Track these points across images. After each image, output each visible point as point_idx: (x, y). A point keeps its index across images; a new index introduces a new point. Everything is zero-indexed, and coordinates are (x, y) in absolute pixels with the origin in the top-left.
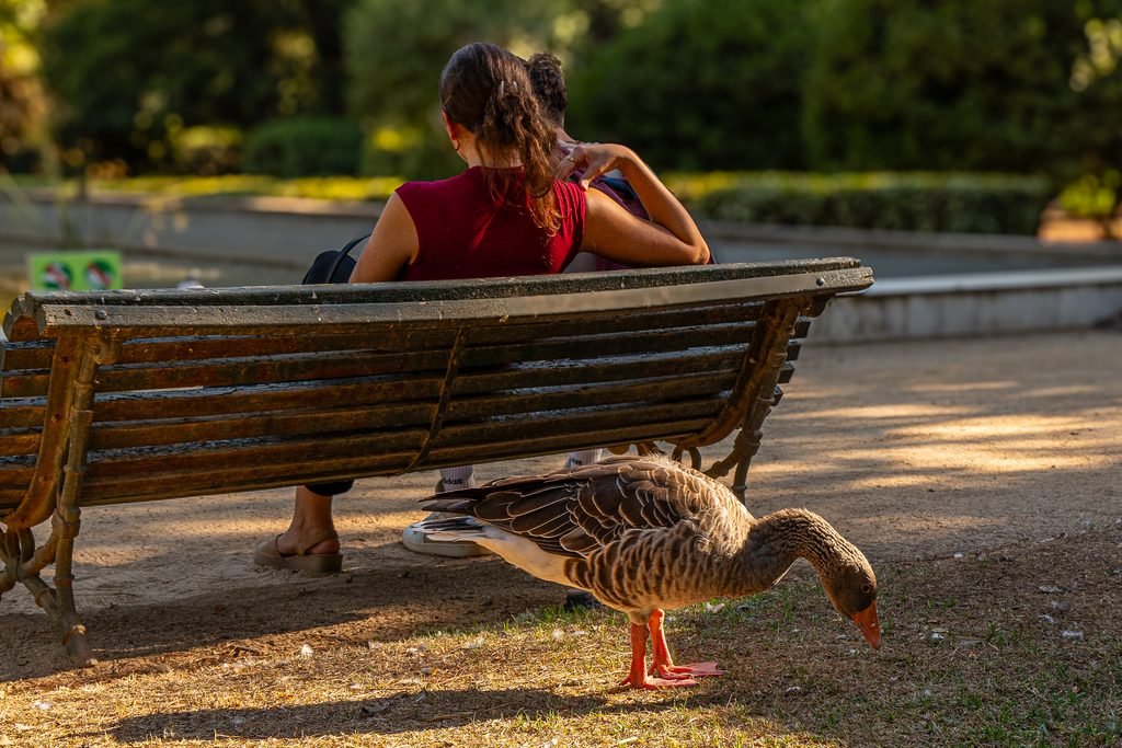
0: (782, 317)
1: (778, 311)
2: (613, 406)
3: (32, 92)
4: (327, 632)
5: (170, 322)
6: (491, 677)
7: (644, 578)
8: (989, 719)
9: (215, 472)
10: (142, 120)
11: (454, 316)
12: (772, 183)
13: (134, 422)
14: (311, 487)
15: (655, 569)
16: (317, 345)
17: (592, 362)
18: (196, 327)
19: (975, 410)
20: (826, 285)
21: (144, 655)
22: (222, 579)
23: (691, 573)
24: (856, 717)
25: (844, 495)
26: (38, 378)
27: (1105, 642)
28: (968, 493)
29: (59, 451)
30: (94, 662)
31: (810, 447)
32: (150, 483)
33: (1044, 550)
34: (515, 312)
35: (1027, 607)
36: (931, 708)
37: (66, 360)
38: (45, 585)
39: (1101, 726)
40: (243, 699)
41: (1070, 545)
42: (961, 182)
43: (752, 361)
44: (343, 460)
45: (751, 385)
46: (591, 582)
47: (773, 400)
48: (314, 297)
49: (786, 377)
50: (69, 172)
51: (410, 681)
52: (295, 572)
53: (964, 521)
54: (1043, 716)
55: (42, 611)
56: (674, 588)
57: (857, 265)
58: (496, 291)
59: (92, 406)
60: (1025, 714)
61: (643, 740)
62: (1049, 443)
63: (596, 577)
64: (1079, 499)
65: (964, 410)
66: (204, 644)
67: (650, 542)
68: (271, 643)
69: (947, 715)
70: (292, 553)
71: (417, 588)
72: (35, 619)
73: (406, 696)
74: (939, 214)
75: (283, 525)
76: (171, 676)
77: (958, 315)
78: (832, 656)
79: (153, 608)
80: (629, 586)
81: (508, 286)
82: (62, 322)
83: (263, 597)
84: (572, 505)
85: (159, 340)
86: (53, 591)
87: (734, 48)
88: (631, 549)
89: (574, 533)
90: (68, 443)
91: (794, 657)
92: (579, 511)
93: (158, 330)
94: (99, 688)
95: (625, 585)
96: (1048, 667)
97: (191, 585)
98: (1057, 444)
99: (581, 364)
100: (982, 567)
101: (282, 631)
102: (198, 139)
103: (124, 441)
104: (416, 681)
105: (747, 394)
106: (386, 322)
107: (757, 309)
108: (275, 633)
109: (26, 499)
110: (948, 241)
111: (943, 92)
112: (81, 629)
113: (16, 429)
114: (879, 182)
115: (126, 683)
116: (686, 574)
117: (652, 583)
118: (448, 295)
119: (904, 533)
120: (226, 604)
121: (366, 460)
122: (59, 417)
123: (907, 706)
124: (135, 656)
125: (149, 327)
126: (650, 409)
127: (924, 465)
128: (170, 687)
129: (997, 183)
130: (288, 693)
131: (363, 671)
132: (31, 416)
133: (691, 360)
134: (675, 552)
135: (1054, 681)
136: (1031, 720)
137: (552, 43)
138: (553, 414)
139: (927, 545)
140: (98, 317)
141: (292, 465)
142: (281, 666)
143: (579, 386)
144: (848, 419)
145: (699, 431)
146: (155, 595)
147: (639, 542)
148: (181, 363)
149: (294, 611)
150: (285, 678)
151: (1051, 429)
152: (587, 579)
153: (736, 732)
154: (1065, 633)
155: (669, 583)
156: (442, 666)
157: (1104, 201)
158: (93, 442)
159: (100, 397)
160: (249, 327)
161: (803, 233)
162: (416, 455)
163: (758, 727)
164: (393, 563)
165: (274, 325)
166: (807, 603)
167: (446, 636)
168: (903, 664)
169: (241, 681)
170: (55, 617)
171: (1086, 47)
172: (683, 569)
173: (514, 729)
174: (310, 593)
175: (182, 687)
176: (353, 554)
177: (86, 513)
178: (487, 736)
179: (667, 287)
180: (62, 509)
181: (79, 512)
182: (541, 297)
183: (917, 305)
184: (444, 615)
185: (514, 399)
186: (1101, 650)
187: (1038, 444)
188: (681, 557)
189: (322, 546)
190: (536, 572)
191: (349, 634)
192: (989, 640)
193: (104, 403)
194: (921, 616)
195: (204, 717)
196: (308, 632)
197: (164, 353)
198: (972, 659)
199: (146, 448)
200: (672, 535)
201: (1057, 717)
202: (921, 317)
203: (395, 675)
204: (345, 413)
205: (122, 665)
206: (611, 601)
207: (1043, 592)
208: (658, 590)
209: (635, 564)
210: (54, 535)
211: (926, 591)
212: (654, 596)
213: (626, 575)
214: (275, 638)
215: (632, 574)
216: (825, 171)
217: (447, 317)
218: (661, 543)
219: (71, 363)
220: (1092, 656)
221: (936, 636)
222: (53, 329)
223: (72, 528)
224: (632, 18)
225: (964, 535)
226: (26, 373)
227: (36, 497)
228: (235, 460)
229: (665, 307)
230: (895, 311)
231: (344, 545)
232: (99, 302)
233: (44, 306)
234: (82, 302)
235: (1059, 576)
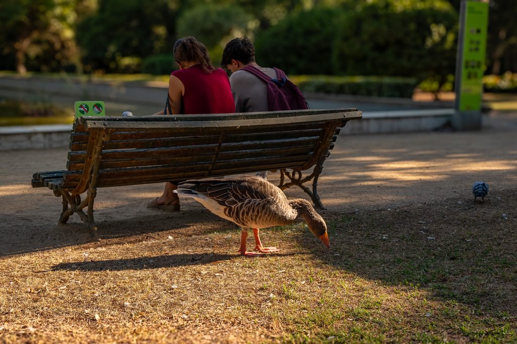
0: (331, 128)
1: (330, 126)
2: (273, 157)
3: (72, 45)
4: (177, 231)
5: (128, 127)
6: (234, 248)
7: (251, 216)
8: (404, 267)
9: (141, 177)
10: (108, 54)
11: (222, 126)
12: (322, 79)
13: (114, 160)
14: (171, 182)
15: (256, 213)
16: (175, 135)
17: (267, 142)
18: (136, 129)
19: (393, 159)
20: (346, 117)
21: (116, 238)
22: (140, 212)
23: (269, 215)
24: (359, 265)
25: (349, 187)
26: (84, 145)
27: (443, 241)
28: (391, 187)
29: (90, 169)
30: (100, 240)
31: (337, 171)
32: (119, 180)
33: (419, 208)
34: (242, 125)
35: (415, 228)
36: (384, 263)
37: (93, 139)
38: (84, 213)
39: (443, 270)
40: (152, 254)
41: (429, 207)
42: (387, 80)
43: (320, 142)
44: (183, 174)
45: (320, 150)
46: (233, 215)
47: (327, 155)
48: (175, 119)
49: (332, 148)
50: (85, 72)
51: (207, 249)
52: (165, 210)
53: (390, 197)
54: (423, 266)
55: (83, 222)
56: (261, 220)
57: (357, 110)
58: (235, 118)
59: (101, 154)
60: (416, 266)
61: (287, 271)
62: (419, 171)
63: (235, 214)
64: (430, 190)
65: (389, 159)
66: (136, 234)
67: (255, 203)
68: (158, 235)
69: (390, 265)
70: (163, 204)
71: (206, 216)
72: (80, 224)
73: (206, 254)
74: (380, 91)
75: (160, 195)
76: (127, 246)
77: (386, 126)
78: (349, 244)
79: (118, 222)
80: (246, 218)
81: (240, 116)
82: (93, 126)
83: (155, 219)
84: (230, 190)
85: (123, 133)
86: (87, 216)
87: (309, 32)
88: (248, 205)
89: (230, 199)
90: (93, 167)
91: (337, 244)
92: (232, 192)
93: (124, 129)
94: (104, 249)
95: (244, 217)
96: (424, 249)
97: (131, 214)
98: (421, 171)
99: (263, 142)
100: (399, 214)
101: (162, 230)
102: (127, 61)
103: (111, 166)
104: (209, 249)
105: (318, 153)
106: (199, 128)
107: (323, 124)
108: (160, 231)
109: (79, 185)
110: (384, 100)
111: (380, 48)
112: (96, 228)
113: (76, 162)
114: (359, 79)
115: (113, 247)
116: (266, 216)
117: (254, 217)
118: (220, 119)
119: (370, 201)
120: (143, 221)
121: (191, 174)
122: (90, 158)
123: (376, 262)
124: (113, 238)
125: (121, 129)
126: (286, 158)
127: (376, 178)
128: (127, 249)
129: (399, 80)
130: (167, 252)
131: (192, 245)
132: (81, 158)
133: (300, 141)
134: (263, 207)
135: (426, 255)
136: (419, 267)
137: (247, 31)
138: (253, 159)
139: (378, 205)
140: (104, 125)
141: (166, 175)
142: (164, 243)
143: (261, 150)
144: (349, 161)
145: (302, 165)
146: (119, 217)
147: (251, 203)
148: (131, 140)
149: (166, 224)
150: (166, 247)
151: (419, 166)
152: (231, 214)
153: (318, 269)
154: (429, 238)
155: (260, 218)
156: (217, 244)
157: (435, 86)
158: (101, 166)
159: (104, 151)
160: (154, 129)
161: (333, 97)
162: (207, 172)
163: (326, 268)
164: (197, 208)
165: (162, 128)
166: (340, 225)
167: (218, 234)
168: (374, 247)
169: (151, 248)
170: (87, 224)
171: (430, 33)
172: (265, 214)
173: (243, 266)
174: (170, 218)
175: (131, 250)
176: (184, 205)
177: (99, 190)
178: (235, 268)
179: (293, 117)
180: (91, 189)
181: (96, 190)
182: (251, 120)
183: (372, 123)
184: (216, 227)
185: (240, 154)
186: (441, 244)
187: (415, 171)
188: (265, 209)
189: (174, 202)
190: (214, 211)
191: (184, 232)
192: (403, 239)
193: (105, 153)
194: (379, 230)
195: (140, 260)
196: (170, 231)
197: (125, 137)
198: (397, 246)
199: (118, 169)
200: (263, 202)
201: (428, 267)
202: (373, 126)
203: (202, 247)
204: (184, 158)
205: (109, 241)
206: (239, 223)
207: (420, 223)
208: (255, 220)
209: (249, 210)
210: (88, 197)
211: (380, 222)
212: (254, 222)
213: (245, 214)
214: (160, 233)
215: (247, 214)
216: (340, 75)
217: (219, 126)
218: (259, 204)
219: (95, 140)
220: (438, 246)
221: (384, 237)
222: (90, 129)
223: (94, 195)
224: (274, 22)
225: (391, 202)
226: (80, 143)
227: (82, 184)
228: (147, 173)
229: (292, 123)
230: (365, 124)
231: (181, 202)
232: (105, 120)
233: (87, 121)
234: (99, 120)
235: (425, 218)
